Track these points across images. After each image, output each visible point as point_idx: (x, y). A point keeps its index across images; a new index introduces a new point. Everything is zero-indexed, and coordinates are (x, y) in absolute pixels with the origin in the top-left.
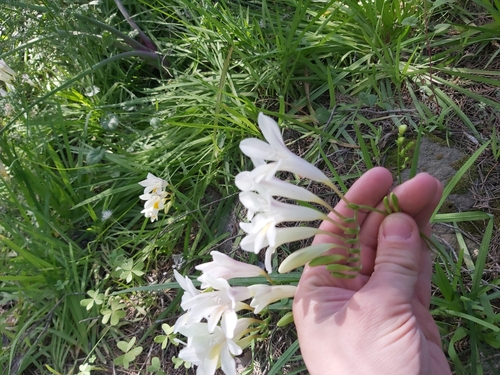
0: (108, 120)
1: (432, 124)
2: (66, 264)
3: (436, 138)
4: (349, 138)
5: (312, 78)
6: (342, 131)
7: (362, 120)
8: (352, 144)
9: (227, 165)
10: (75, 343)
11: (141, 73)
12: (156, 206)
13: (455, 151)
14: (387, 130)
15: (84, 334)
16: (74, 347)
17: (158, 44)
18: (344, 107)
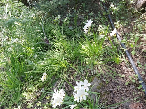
0: (35, 56)
1: (98, 75)
2: (18, 85)
3: (98, 78)
4: (83, 73)
5: (79, 59)
6: (82, 71)
7: (86, 70)
8: (83, 75)
9: (58, 72)
10: (16, 102)
11: (44, 46)
12: (44, 78)
13: (100, 81)
14: (90, 74)
15: (18, 101)
16: (15, 103)
17: (50, 41)
18: (84, 67)
